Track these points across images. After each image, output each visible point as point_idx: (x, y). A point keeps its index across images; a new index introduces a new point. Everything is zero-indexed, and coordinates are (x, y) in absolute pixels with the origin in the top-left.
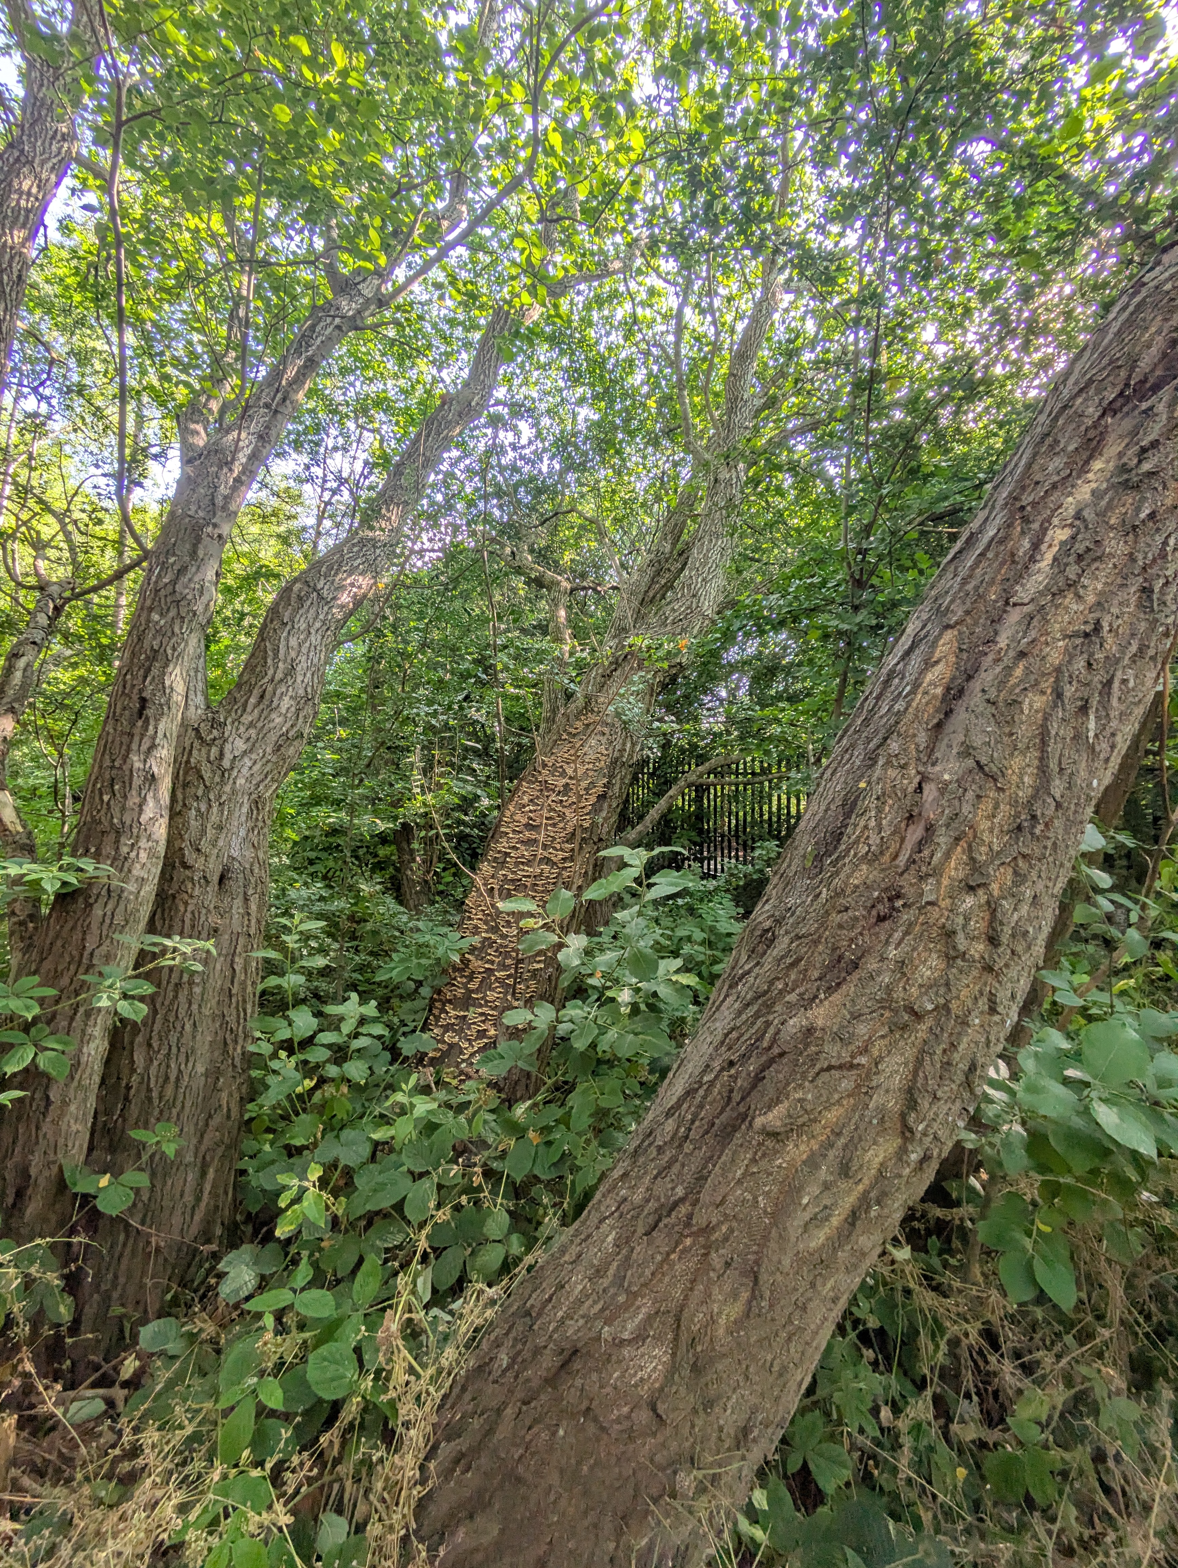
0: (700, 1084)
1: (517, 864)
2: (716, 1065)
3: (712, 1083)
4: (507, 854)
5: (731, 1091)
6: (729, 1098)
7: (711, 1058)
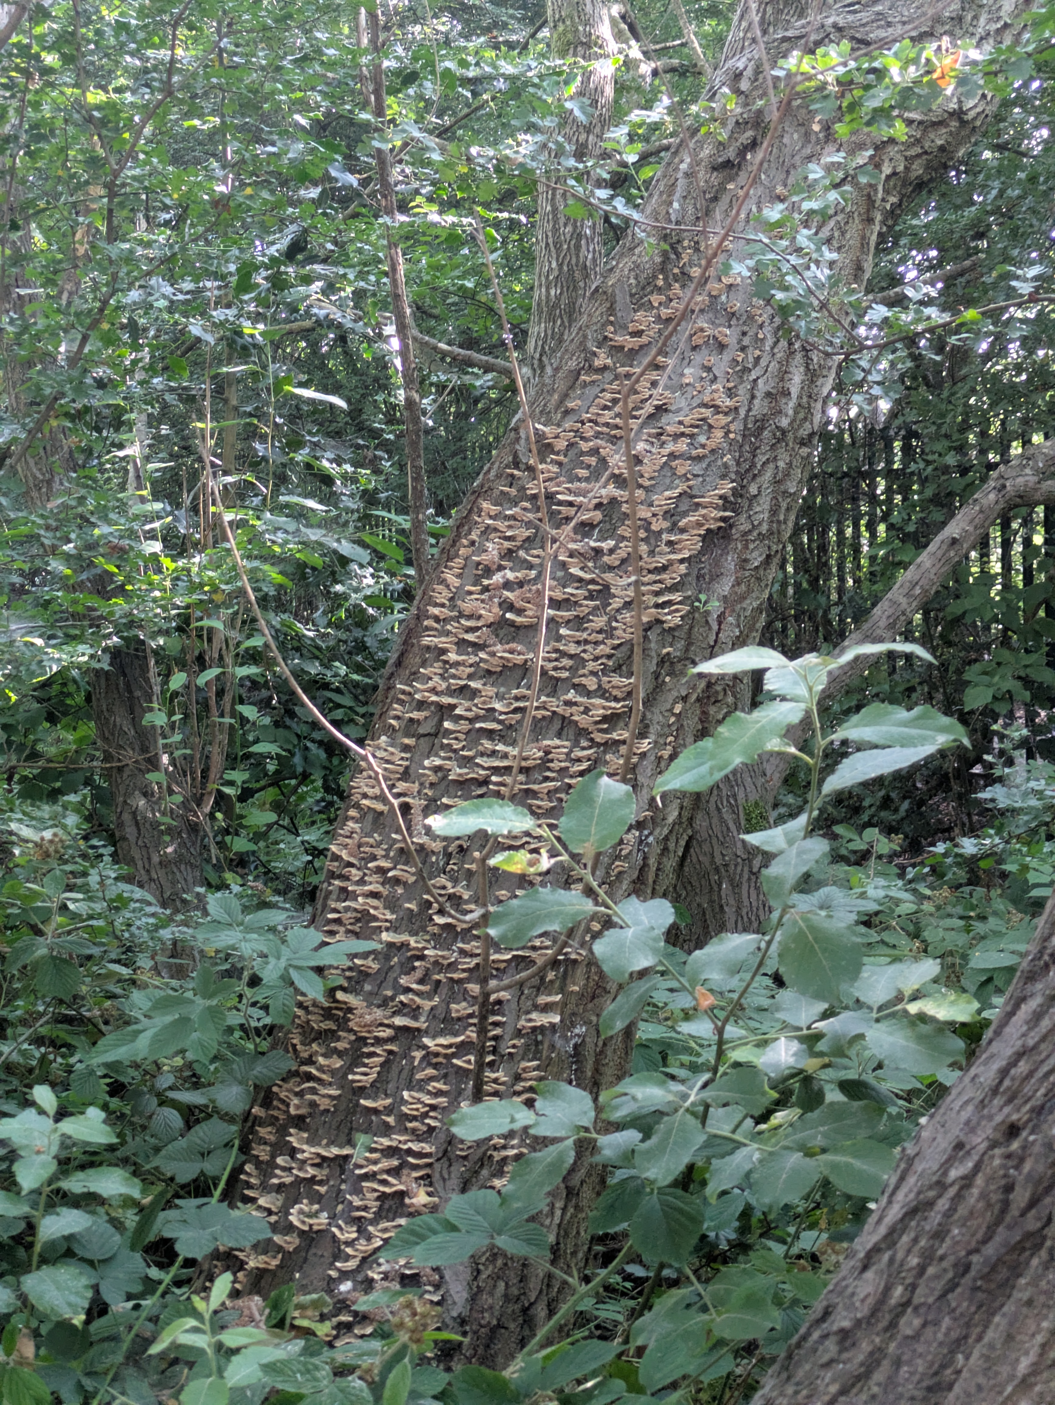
0: (941, 1185)
1: (475, 735)
2: (979, 1140)
3: (967, 1181)
4: (445, 711)
5: (1009, 1188)
6: (1006, 1204)
7: (970, 1127)
